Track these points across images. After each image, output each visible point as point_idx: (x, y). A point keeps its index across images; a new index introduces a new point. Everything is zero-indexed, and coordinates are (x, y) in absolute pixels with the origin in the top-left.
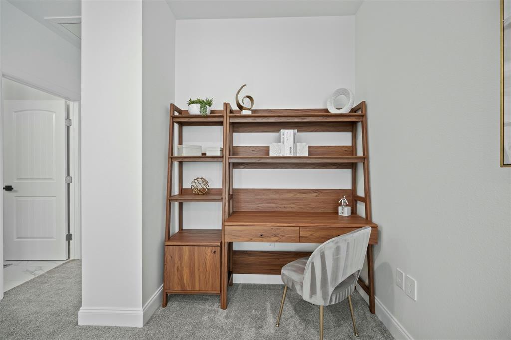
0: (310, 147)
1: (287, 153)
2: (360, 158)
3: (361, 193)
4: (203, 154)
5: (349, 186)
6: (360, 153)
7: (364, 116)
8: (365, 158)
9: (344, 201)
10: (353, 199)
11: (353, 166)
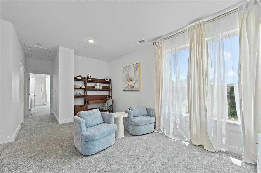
0: (102, 87)
1: (98, 88)
2: (110, 89)
3: (110, 95)
4: (80, 87)
5: (108, 94)
6: (110, 88)
7: (111, 82)
8: (111, 89)
9: (108, 97)
10: (109, 96)
11: (109, 91)
